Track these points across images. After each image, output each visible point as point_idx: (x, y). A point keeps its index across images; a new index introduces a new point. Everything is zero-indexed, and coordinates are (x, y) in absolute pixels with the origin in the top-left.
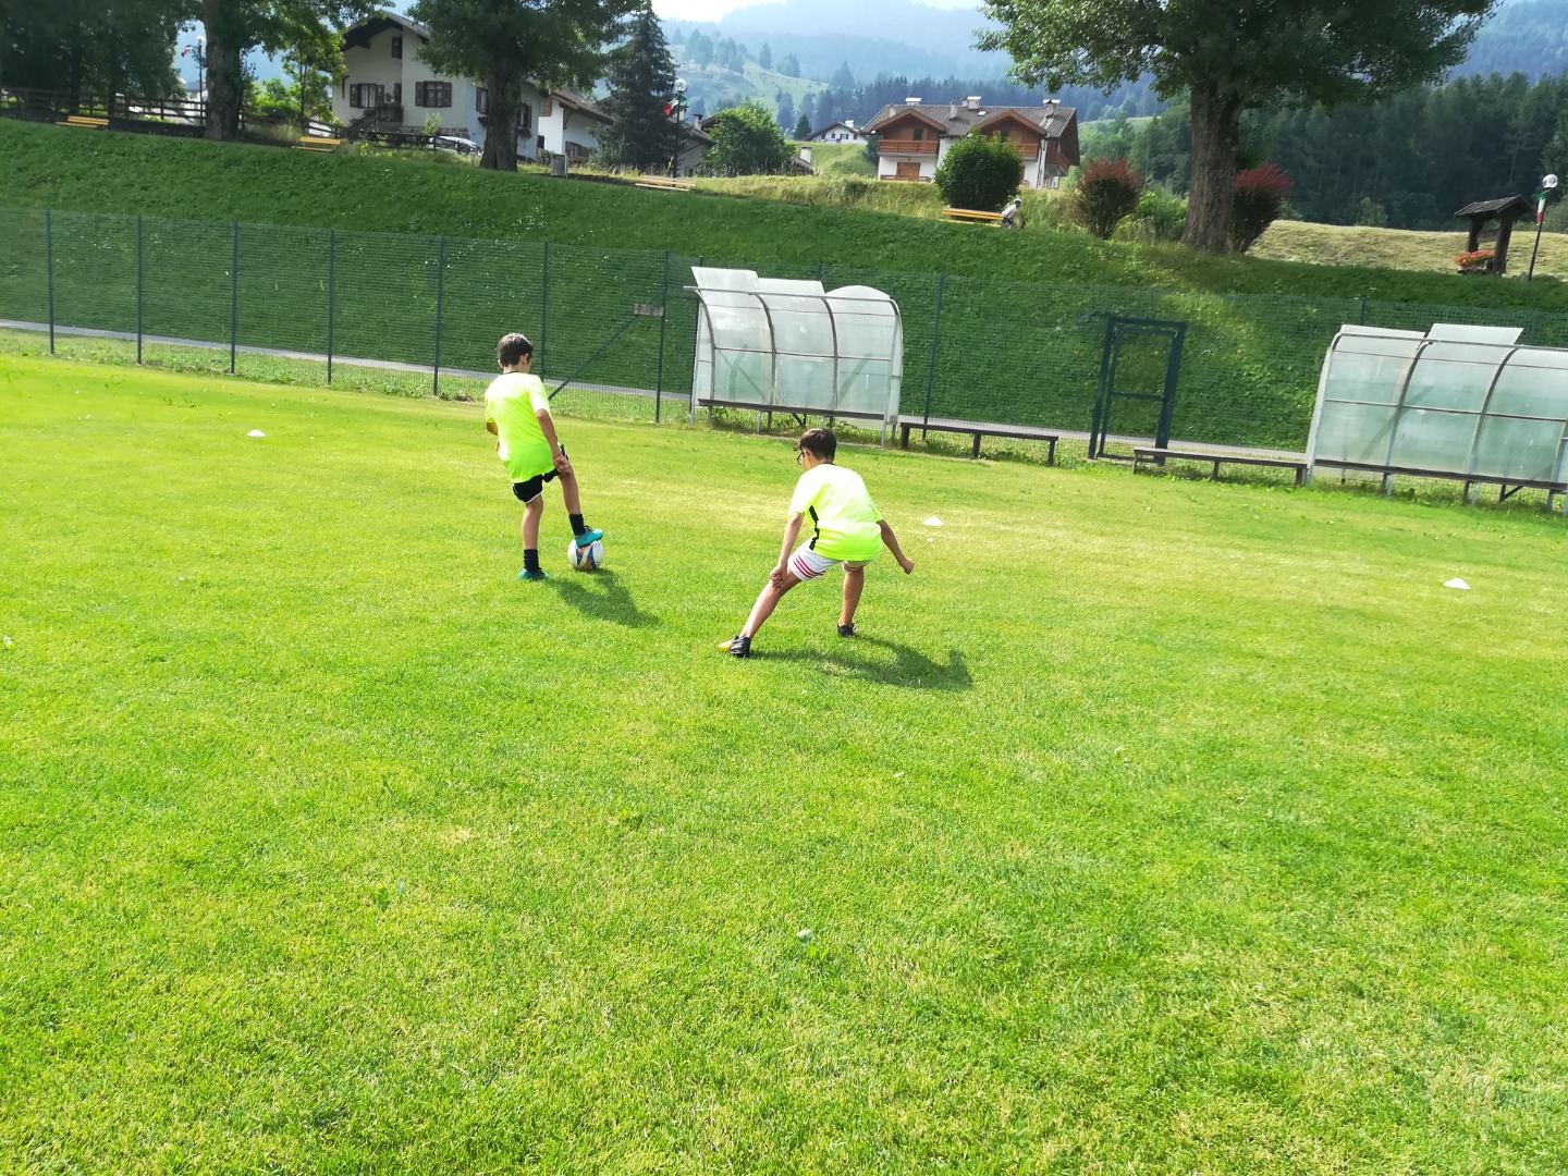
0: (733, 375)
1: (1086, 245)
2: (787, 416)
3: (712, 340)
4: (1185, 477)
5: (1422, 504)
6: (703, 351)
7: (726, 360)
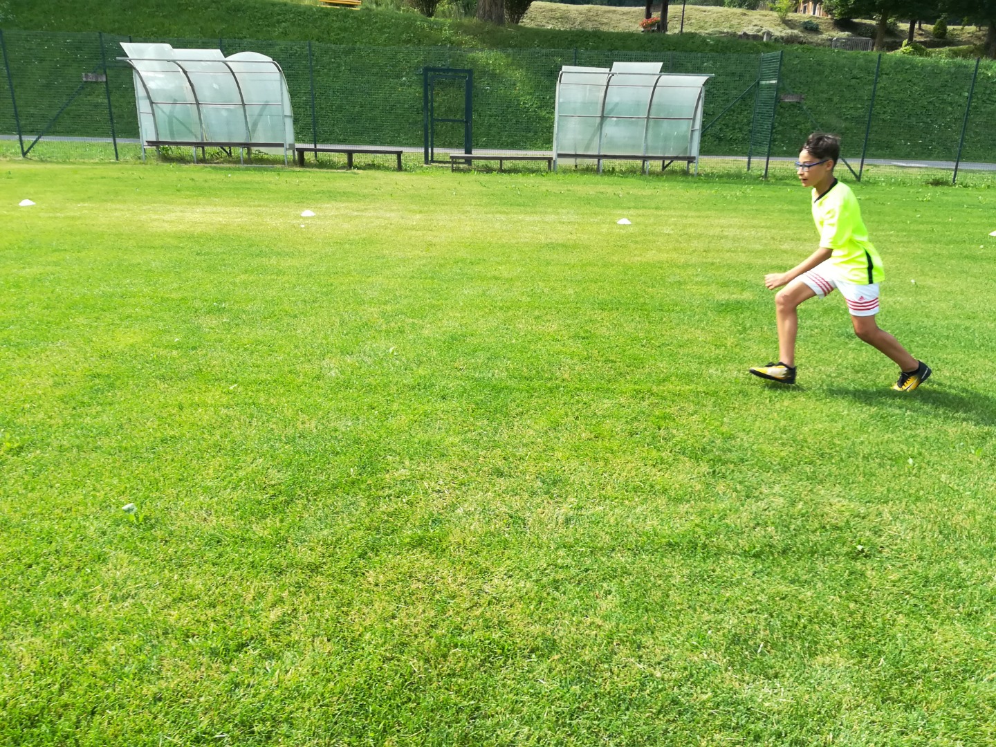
0: (170, 123)
1: (416, 21)
2: (217, 149)
3: (149, 97)
4: (483, 172)
5: (618, 176)
6: (143, 106)
7: (163, 112)
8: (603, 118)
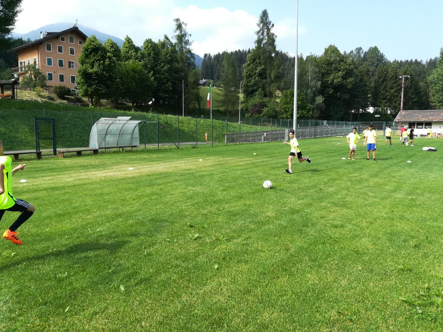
8: (106, 134)
